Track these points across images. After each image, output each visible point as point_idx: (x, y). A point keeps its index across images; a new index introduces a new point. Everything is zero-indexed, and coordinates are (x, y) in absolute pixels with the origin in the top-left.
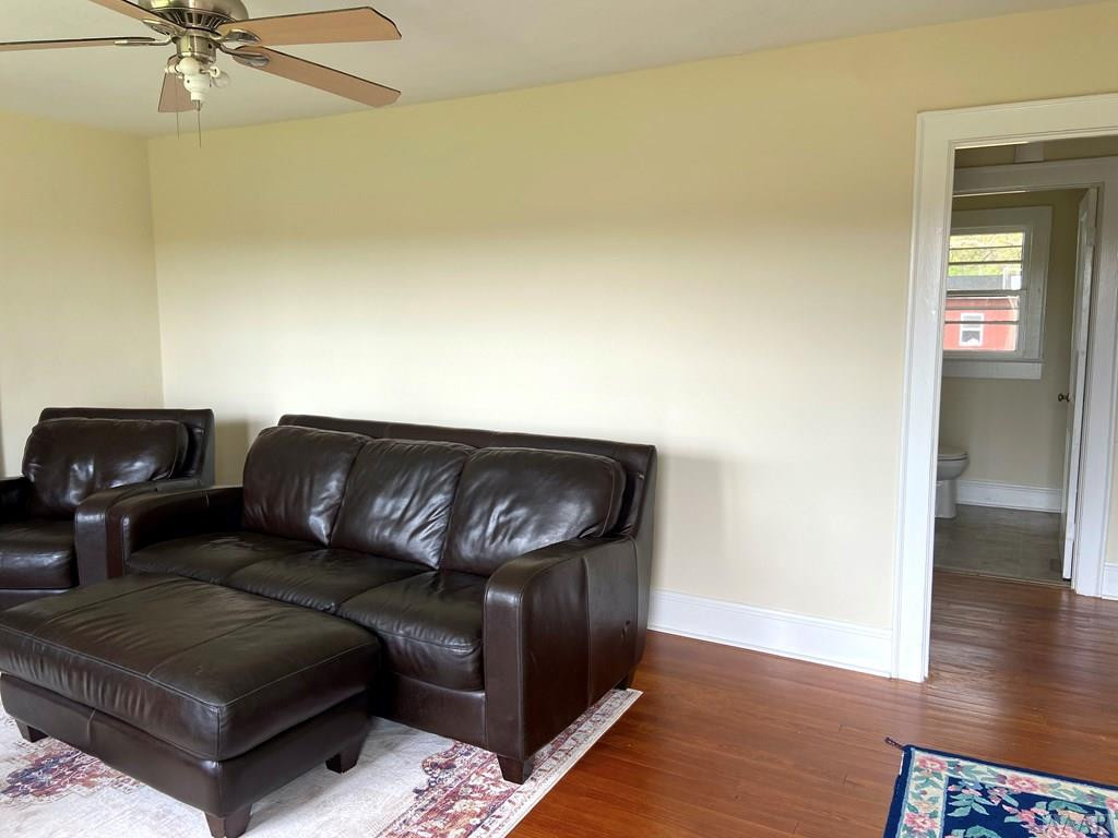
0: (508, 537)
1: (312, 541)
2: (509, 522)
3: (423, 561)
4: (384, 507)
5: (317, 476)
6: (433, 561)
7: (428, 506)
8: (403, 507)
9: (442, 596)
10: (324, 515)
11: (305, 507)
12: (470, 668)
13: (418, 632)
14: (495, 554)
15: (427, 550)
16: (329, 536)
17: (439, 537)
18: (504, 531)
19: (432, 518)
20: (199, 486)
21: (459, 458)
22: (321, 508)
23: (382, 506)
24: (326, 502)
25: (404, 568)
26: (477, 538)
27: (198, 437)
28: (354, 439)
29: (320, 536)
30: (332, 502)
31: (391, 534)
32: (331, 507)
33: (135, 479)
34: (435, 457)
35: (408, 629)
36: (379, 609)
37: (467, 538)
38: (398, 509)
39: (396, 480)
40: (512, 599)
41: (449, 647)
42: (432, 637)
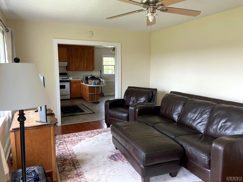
0: (224, 130)
1: (174, 121)
2: (225, 126)
3: (200, 131)
4: (190, 116)
5: (176, 106)
6: (202, 132)
7: (202, 117)
8: (195, 116)
9: (201, 142)
10: (177, 115)
11: (173, 112)
12: (207, 163)
13: (193, 149)
14: (220, 133)
15: (201, 128)
16: (177, 120)
17: (205, 126)
18: (223, 128)
19: (203, 121)
20: (153, 104)
21: (213, 106)
22: (176, 113)
23: (191, 115)
24: (178, 112)
25: (194, 132)
26: (215, 128)
27: (154, 94)
28: (186, 98)
29: (175, 120)
30: (179, 112)
31: (192, 122)
32: (178, 113)
33: (141, 101)
34: (206, 105)
35: (191, 148)
36: (184, 141)
37: (212, 128)
38: (194, 117)
39: (195, 109)
40: (220, 148)
41: (201, 155)
42: (197, 151)
